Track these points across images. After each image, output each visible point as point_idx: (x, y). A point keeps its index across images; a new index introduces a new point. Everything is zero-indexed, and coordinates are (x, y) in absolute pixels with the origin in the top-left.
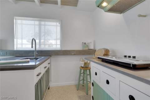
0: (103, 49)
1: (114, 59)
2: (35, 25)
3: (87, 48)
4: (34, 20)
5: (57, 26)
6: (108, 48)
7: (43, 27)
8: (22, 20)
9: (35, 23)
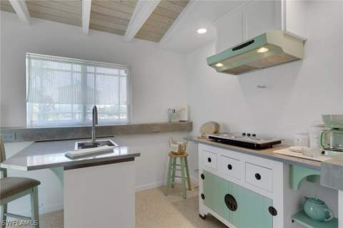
2: (72, 72)
3: (178, 120)
4: (71, 63)
5: (119, 76)
6: (218, 121)
9: (72, 67)
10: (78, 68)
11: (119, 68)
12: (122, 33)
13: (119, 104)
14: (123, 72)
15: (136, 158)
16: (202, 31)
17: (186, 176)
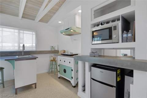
0: (63, 50)
1: (67, 54)
3: (54, 50)
4: (14, 29)
6: (65, 50)
7: (21, 35)
8: (2, 27)
9: (14, 31)
10: (17, 31)
11: (33, 32)
12: (34, 20)
13: (32, 44)
14: (34, 33)
15: (37, 59)
16: (60, 22)
17: (56, 68)
